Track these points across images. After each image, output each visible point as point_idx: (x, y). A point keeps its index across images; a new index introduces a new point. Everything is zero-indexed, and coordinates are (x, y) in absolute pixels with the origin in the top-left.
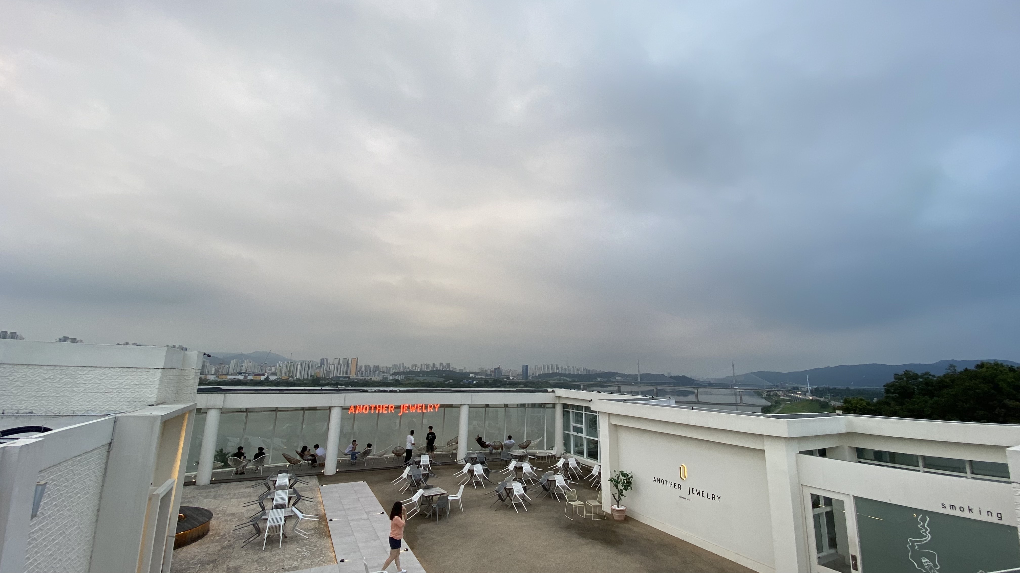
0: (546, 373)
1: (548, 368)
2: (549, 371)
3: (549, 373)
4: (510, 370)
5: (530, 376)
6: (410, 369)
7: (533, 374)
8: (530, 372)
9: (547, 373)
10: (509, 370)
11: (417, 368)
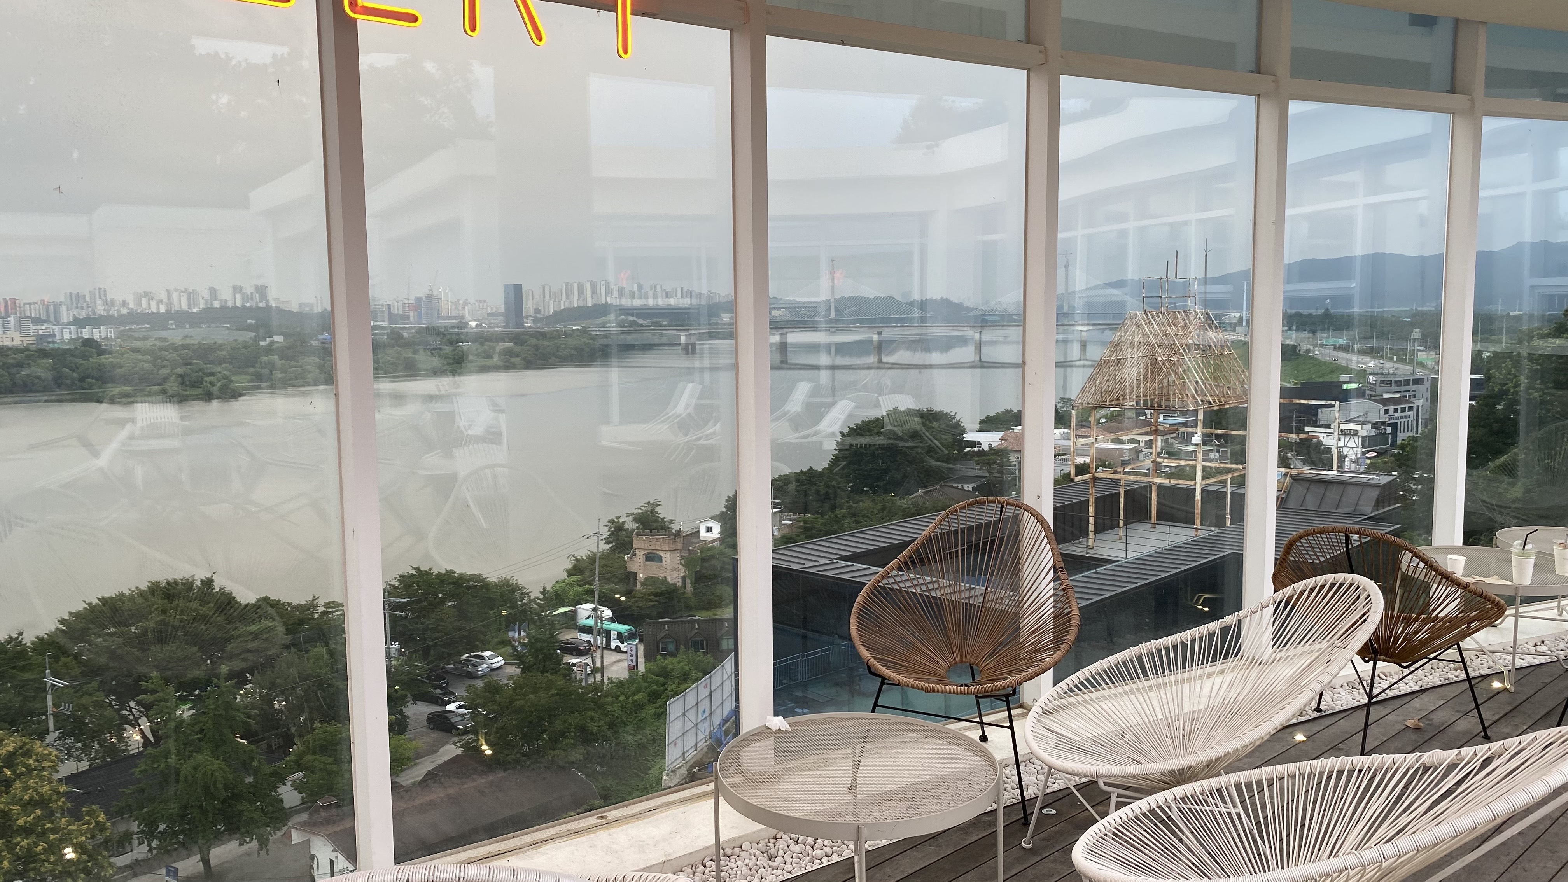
0: (576, 306)
1: (581, 291)
2: (585, 300)
3: (584, 307)
4: (466, 303)
5: (527, 317)
6: (132, 306)
7: (537, 311)
8: (529, 306)
9: (579, 307)
10: (461, 302)
11: (153, 304)
